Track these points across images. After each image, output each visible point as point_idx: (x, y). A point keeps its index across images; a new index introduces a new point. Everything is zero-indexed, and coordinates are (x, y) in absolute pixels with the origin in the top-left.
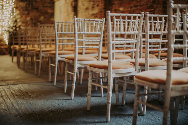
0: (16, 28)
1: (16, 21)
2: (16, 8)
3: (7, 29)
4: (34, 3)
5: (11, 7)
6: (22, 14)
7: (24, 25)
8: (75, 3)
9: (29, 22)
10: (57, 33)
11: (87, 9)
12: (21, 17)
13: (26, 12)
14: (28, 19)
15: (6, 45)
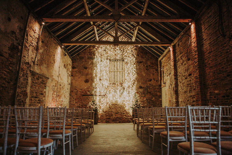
0: (137, 105)
1: (137, 101)
2: (137, 93)
3: (132, 106)
4: (148, 89)
5: (134, 92)
6: (140, 97)
7: (142, 103)
8: (176, 88)
9: (145, 102)
10: (167, 117)
11: (185, 92)
12: (141, 98)
13: (143, 95)
14: (145, 99)
15: (131, 116)
